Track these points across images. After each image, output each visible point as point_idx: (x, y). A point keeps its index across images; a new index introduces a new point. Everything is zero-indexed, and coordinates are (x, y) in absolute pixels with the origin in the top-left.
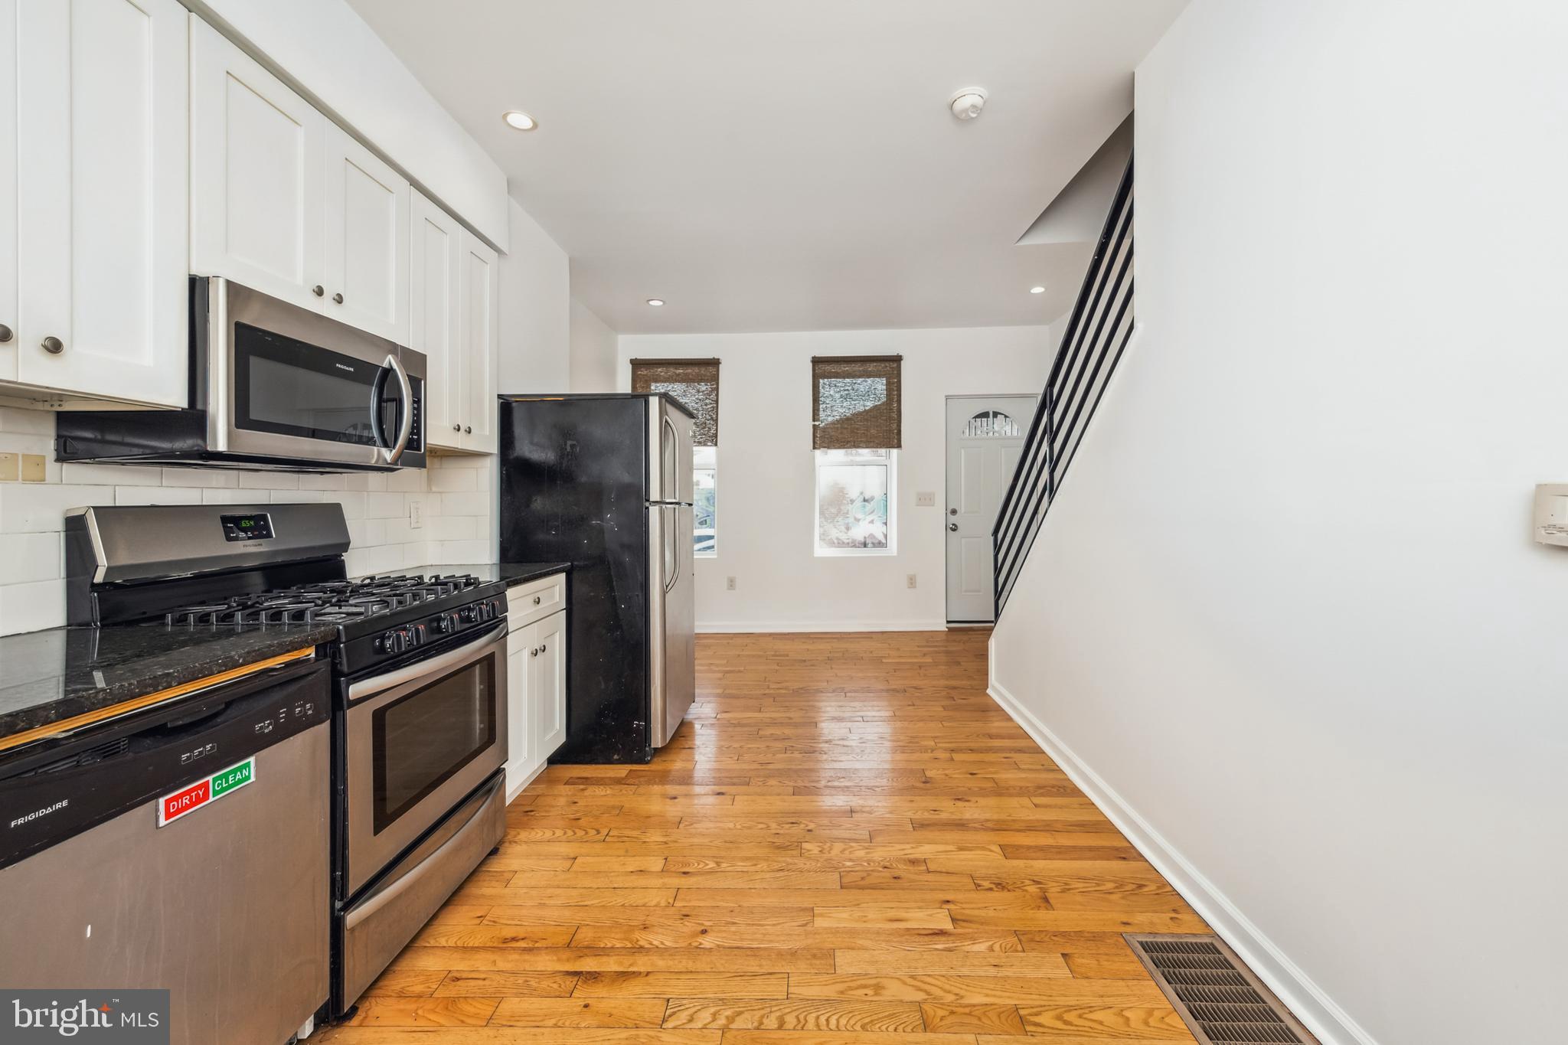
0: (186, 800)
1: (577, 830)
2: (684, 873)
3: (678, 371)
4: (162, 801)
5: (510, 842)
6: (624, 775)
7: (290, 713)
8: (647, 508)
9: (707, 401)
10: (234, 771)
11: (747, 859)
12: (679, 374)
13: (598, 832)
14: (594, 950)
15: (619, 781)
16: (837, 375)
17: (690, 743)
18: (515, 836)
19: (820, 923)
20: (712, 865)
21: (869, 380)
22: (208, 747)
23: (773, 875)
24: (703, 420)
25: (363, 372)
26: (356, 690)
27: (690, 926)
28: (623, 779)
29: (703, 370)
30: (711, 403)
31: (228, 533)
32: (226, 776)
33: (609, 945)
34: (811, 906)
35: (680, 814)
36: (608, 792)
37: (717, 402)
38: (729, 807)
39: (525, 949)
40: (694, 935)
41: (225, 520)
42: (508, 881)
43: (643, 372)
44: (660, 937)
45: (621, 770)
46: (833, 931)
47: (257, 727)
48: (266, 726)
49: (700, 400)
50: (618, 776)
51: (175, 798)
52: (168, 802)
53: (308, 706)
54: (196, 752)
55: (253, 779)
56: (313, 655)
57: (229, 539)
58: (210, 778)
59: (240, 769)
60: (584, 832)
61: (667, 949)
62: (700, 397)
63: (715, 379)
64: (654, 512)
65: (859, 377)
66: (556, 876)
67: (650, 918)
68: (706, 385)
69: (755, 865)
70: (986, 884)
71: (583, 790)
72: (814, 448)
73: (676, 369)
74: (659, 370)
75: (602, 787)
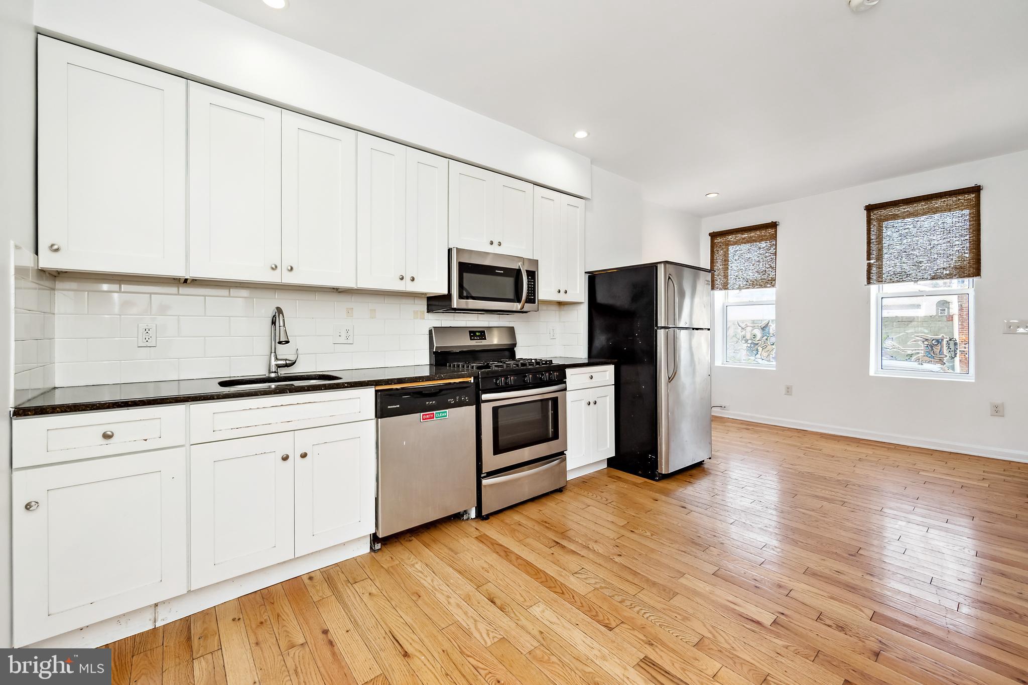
0: (428, 416)
1: (598, 496)
2: (632, 531)
3: (744, 236)
4: (422, 414)
5: (569, 490)
6: (639, 482)
7: (460, 399)
8: (656, 331)
9: (767, 254)
10: (442, 412)
11: (670, 539)
12: (745, 238)
13: (607, 500)
14: (570, 539)
15: (635, 484)
16: (895, 217)
17: (692, 479)
18: (572, 489)
19: (683, 581)
20: (648, 534)
21: (936, 216)
22: (434, 402)
23: (677, 551)
24: (763, 269)
25: (507, 272)
26: (485, 397)
27: (616, 550)
28: (638, 484)
29: (763, 233)
30: (770, 256)
31: (471, 337)
32: (439, 413)
33: (577, 540)
34: (685, 572)
35: (653, 508)
36: (625, 487)
37: (775, 254)
38: (684, 515)
39: (546, 527)
40: (615, 554)
41: (470, 332)
42: (558, 503)
43: (718, 240)
44: (599, 548)
45: (640, 480)
46: (687, 587)
47: (449, 400)
48: (452, 401)
49: (761, 254)
50: (637, 481)
51: (425, 415)
52: (423, 415)
53: (467, 398)
54: (430, 403)
55: (447, 417)
56: (472, 381)
57: (471, 339)
58: (435, 412)
59: (444, 412)
60: (600, 498)
61: (599, 553)
62: (761, 252)
63: (774, 237)
64: (661, 334)
65: (923, 214)
66: (577, 509)
67: (601, 540)
68: (766, 243)
69: (672, 544)
70: (829, 622)
71: (615, 482)
72: (869, 283)
73: (742, 234)
74: (730, 237)
75: (624, 483)
